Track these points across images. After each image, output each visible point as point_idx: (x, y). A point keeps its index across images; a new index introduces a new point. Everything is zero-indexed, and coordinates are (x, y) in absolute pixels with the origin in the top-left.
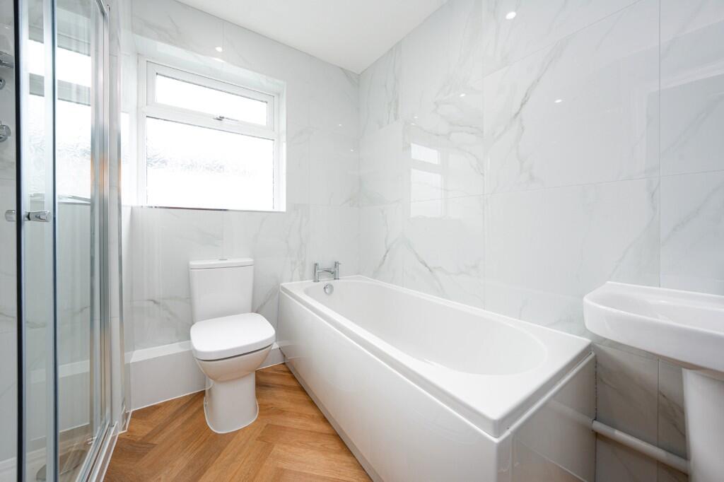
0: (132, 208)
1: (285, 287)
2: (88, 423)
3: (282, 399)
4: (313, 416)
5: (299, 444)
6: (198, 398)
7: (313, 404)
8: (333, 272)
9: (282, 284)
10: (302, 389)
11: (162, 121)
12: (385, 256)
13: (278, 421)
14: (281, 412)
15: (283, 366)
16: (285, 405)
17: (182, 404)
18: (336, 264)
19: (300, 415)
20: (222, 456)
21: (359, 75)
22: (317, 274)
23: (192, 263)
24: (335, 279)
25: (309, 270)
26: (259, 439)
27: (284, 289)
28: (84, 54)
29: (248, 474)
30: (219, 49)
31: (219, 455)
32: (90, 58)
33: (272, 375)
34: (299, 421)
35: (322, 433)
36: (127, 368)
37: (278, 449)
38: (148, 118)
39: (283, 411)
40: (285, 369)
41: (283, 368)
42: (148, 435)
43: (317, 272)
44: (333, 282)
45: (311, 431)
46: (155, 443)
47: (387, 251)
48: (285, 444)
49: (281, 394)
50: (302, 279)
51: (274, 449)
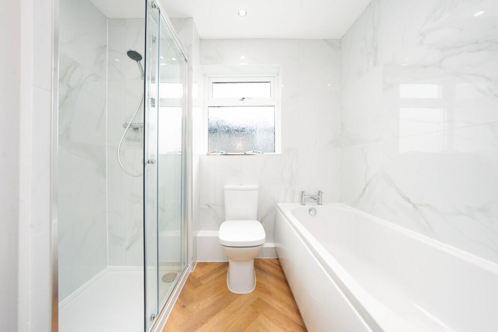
0: (200, 156)
1: (280, 206)
2: (179, 261)
3: (272, 284)
4: (290, 305)
5: (275, 321)
6: (225, 266)
7: (291, 295)
8: (317, 199)
9: (278, 204)
10: (286, 282)
11: (217, 108)
12: (365, 189)
13: (267, 299)
14: (268, 293)
15: (277, 260)
16: (273, 289)
17: (218, 266)
18: (320, 193)
19: (281, 301)
20: (229, 306)
21: (341, 40)
22: (303, 199)
23: (226, 187)
24: (318, 204)
25: (297, 196)
26: (252, 305)
27: (279, 208)
28: (177, 83)
29: (241, 326)
30: (243, 57)
31: (229, 304)
32: (181, 84)
33: (268, 264)
34: (278, 304)
35: (294, 321)
36: (195, 239)
37: (261, 318)
38: (209, 108)
39: (270, 293)
40: (277, 263)
41: (276, 262)
42: (201, 277)
43: (303, 197)
44: (317, 207)
45: (286, 316)
46: (202, 283)
47: (367, 185)
48: (266, 317)
49: (272, 280)
50: (292, 202)
51: (259, 317)
